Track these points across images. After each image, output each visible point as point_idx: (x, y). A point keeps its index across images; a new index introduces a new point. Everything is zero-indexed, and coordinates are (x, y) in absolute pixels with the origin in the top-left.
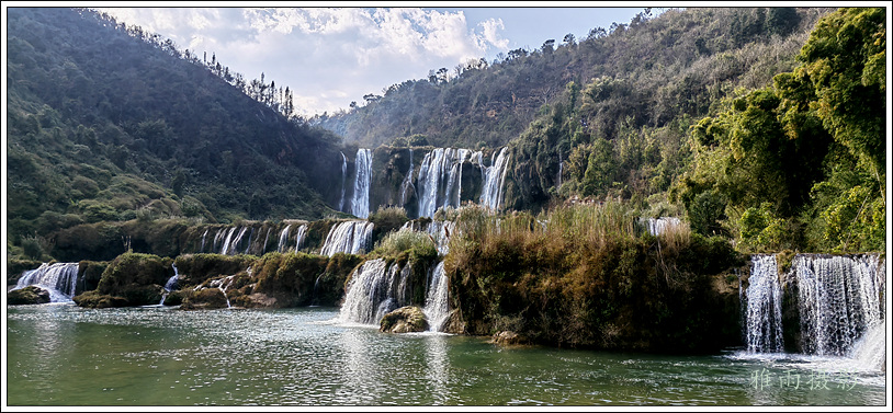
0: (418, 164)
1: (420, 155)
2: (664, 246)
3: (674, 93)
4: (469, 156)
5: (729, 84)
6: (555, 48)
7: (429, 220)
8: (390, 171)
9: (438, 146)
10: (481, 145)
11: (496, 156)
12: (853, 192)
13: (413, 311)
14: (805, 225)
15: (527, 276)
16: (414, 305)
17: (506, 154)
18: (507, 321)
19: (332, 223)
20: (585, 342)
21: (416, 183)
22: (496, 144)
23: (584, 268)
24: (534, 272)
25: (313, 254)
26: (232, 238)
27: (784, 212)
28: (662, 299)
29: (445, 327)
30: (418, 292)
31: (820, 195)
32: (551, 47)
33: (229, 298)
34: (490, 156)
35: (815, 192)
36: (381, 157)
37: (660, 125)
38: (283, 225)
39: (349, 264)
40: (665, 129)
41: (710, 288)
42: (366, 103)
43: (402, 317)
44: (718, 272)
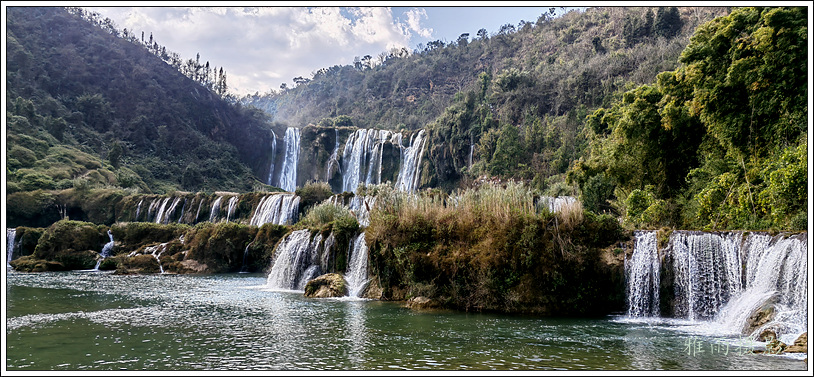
0: (343, 143)
1: (344, 134)
2: (561, 222)
3: (573, 86)
4: (389, 137)
5: (620, 79)
6: (469, 41)
7: (352, 195)
8: (316, 149)
9: (361, 126)
10: (401, 128)
11: (415, 137)
12: (723, 178)
13: (335, 278)
14: (682, 206)
15: (439, 247)
16: (335, 272)
17: (423, 136)
18: (420, 287)
19: (261, 196)
20: (490, 307)
21: (341, 160)
22: (415, 126)
23: (490, 240)
24: (446, 243)
25: (243, 224)
26: (166, 208)
27: (664, 195)
28: (558, 269)
29: (364, 293)
30: (340, 261)
31: (694, 180)
32: (466, 40)
33: (162, 264)
34: (409, 138)
35: (691, 177)
36: (309, 136)
37: (561, 114)
38: (215, 197)
39: (277, 234)
40: (564, 118)
41: (599, 259)
42: (295, 85)
43: (326, 283)
44: (607, 245)
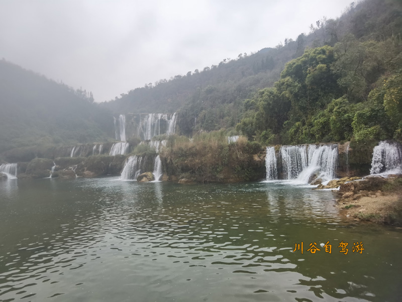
1: (143, 116)
2: (237, 145)
3: (235, 91)
4: (162, 116)
5: (253, 87)
6: (192, 74)
8: (132, 123)
9: (150, 113)
10: (166, 112)
11: (172, 116)
13: (149, 173)
14: (282, 136)
15: (190, 159)
16: (148, 171)
17: (175, 115)
18: (183, 175)
19: (113, 143)
22: (171, 112)
23: (210, 155)
24: (193, 157)
25: (105, 155)
27: (275, 132)
28: (237, 164)
29: (160, 179)
30: (150, 167)
31: (287, 125)
32: (190, 74)
33: (76, 173)
35: (285, 125)
36: (128, 118)
37: (230, 103)
38: (93, 145)
39: (122, 159)
40: (232, 104)
41: (253, 159)
42: (121, 97)
44: (256, 153)
